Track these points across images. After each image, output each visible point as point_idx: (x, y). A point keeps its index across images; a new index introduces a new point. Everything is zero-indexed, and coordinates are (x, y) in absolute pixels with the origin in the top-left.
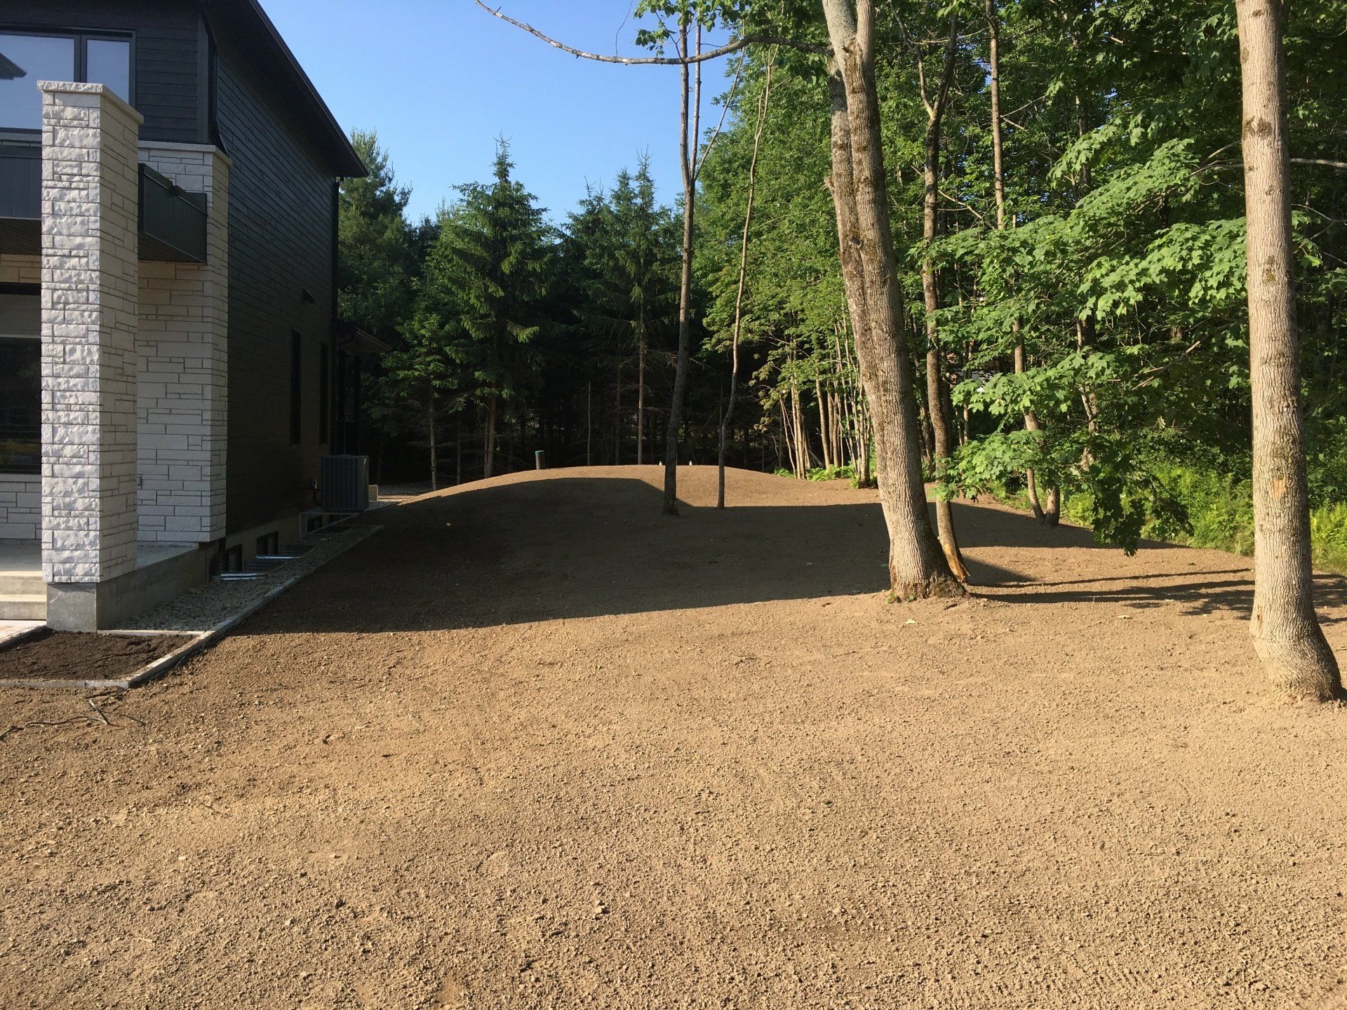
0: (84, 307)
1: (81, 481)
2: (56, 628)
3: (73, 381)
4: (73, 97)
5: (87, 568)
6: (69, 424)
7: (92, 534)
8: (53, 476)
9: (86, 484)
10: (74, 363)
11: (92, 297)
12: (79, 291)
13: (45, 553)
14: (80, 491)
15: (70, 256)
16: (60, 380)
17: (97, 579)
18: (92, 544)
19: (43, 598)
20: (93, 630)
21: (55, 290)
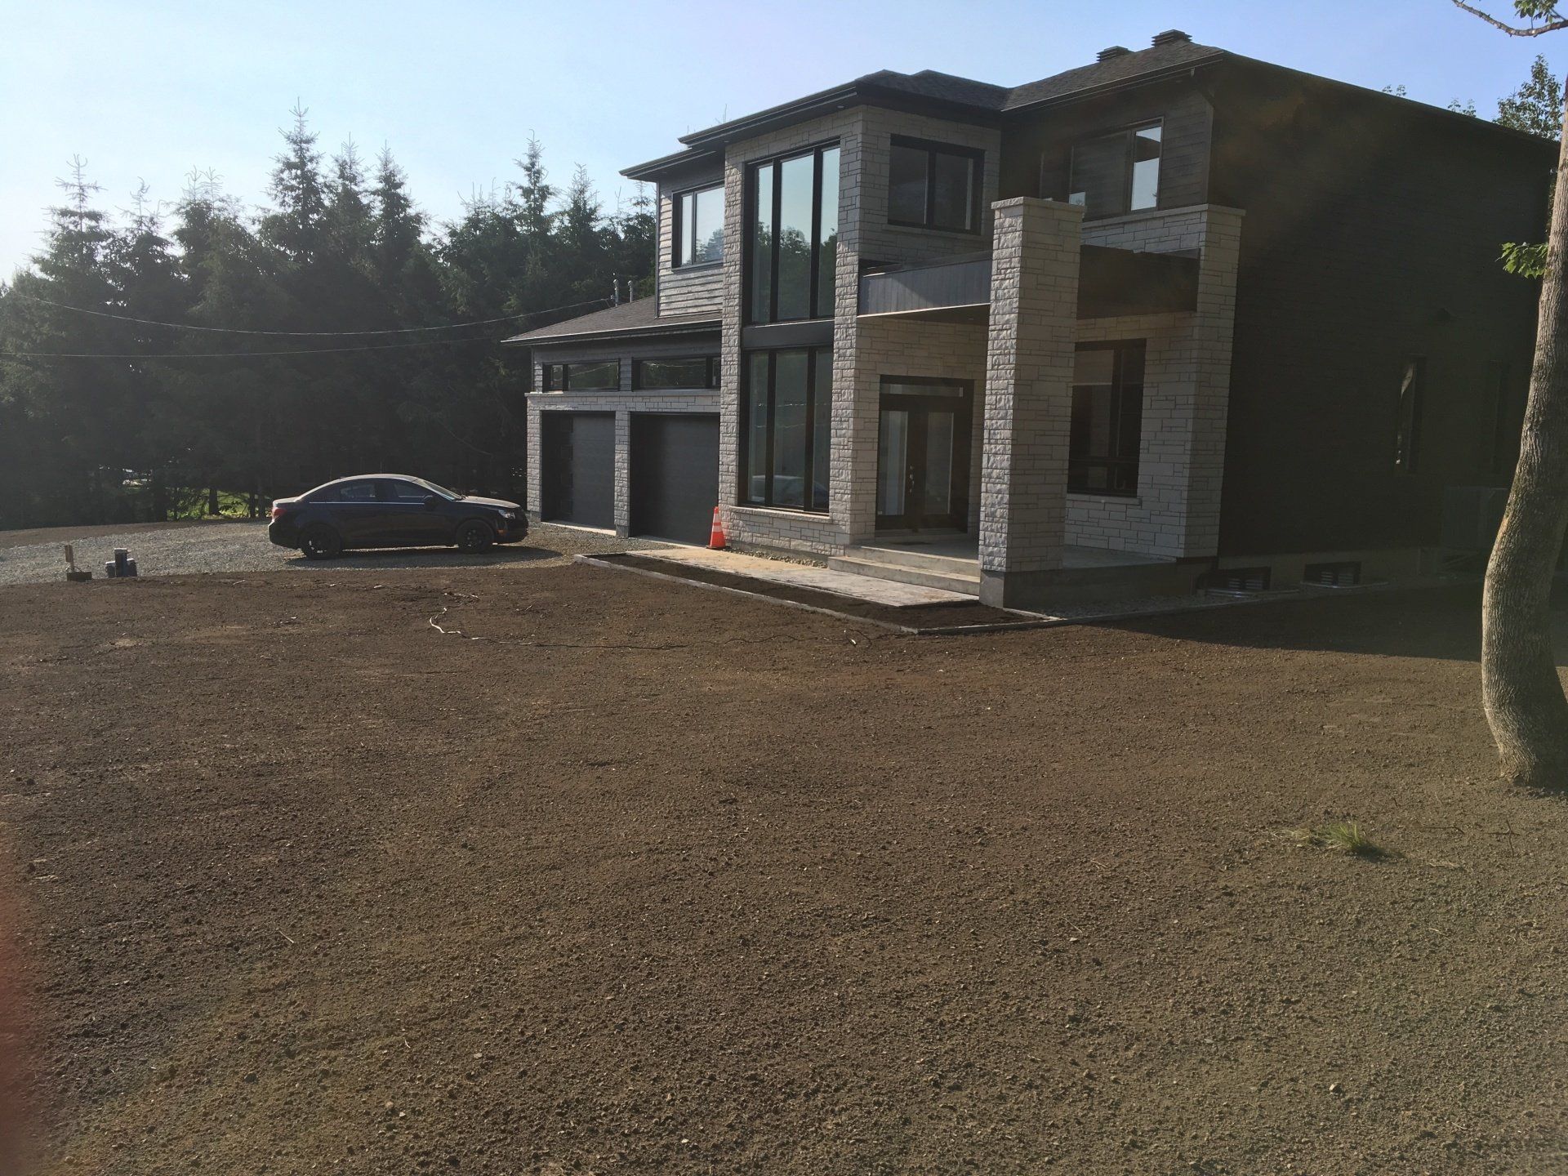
0: (1007, 367)
1: (1000, 496)
2: (984, 603)
3: (1000, 422)
4: (1010, 210)
5: (999, 562)
6: (996, 454)
7: (1004, 535)
8: (987, 492)
9: (1002, 498)
10: (1000, 408)
11: (1012, 358)
12: (1005, 355)
13: (980, 547)
14: (999, 503)
15: (1002, 330)
16: (994, 422)
17: (1004, 569)
18: (1003, 543)
19: (978, 580)
20: (1000, 606)
21: (994, 356)
